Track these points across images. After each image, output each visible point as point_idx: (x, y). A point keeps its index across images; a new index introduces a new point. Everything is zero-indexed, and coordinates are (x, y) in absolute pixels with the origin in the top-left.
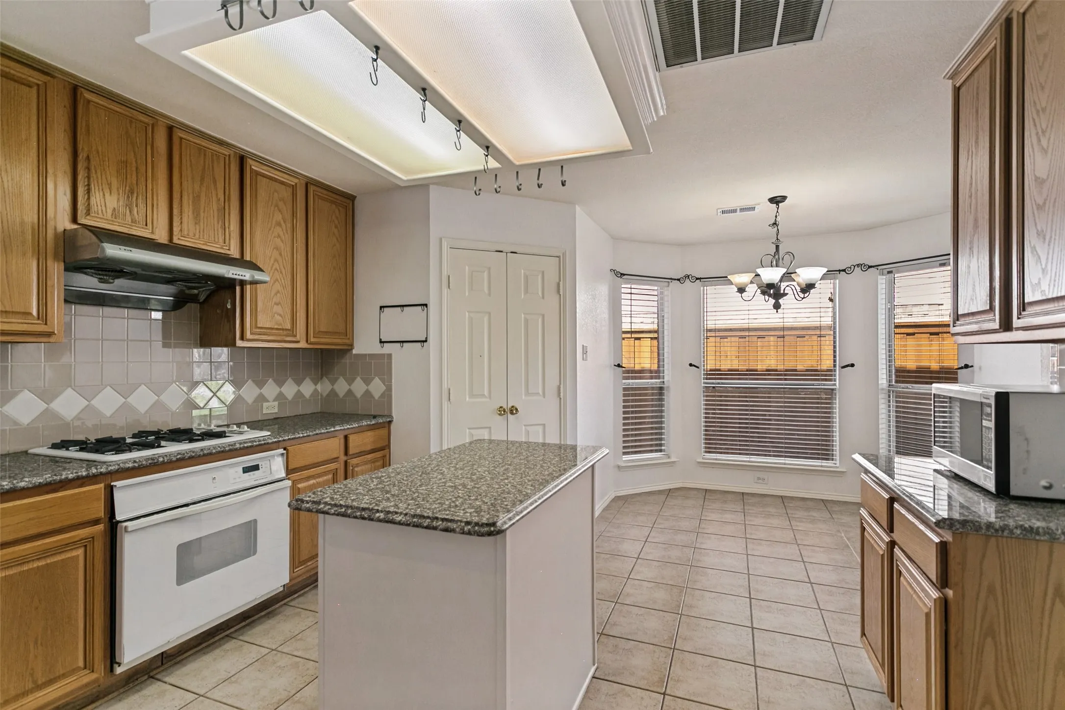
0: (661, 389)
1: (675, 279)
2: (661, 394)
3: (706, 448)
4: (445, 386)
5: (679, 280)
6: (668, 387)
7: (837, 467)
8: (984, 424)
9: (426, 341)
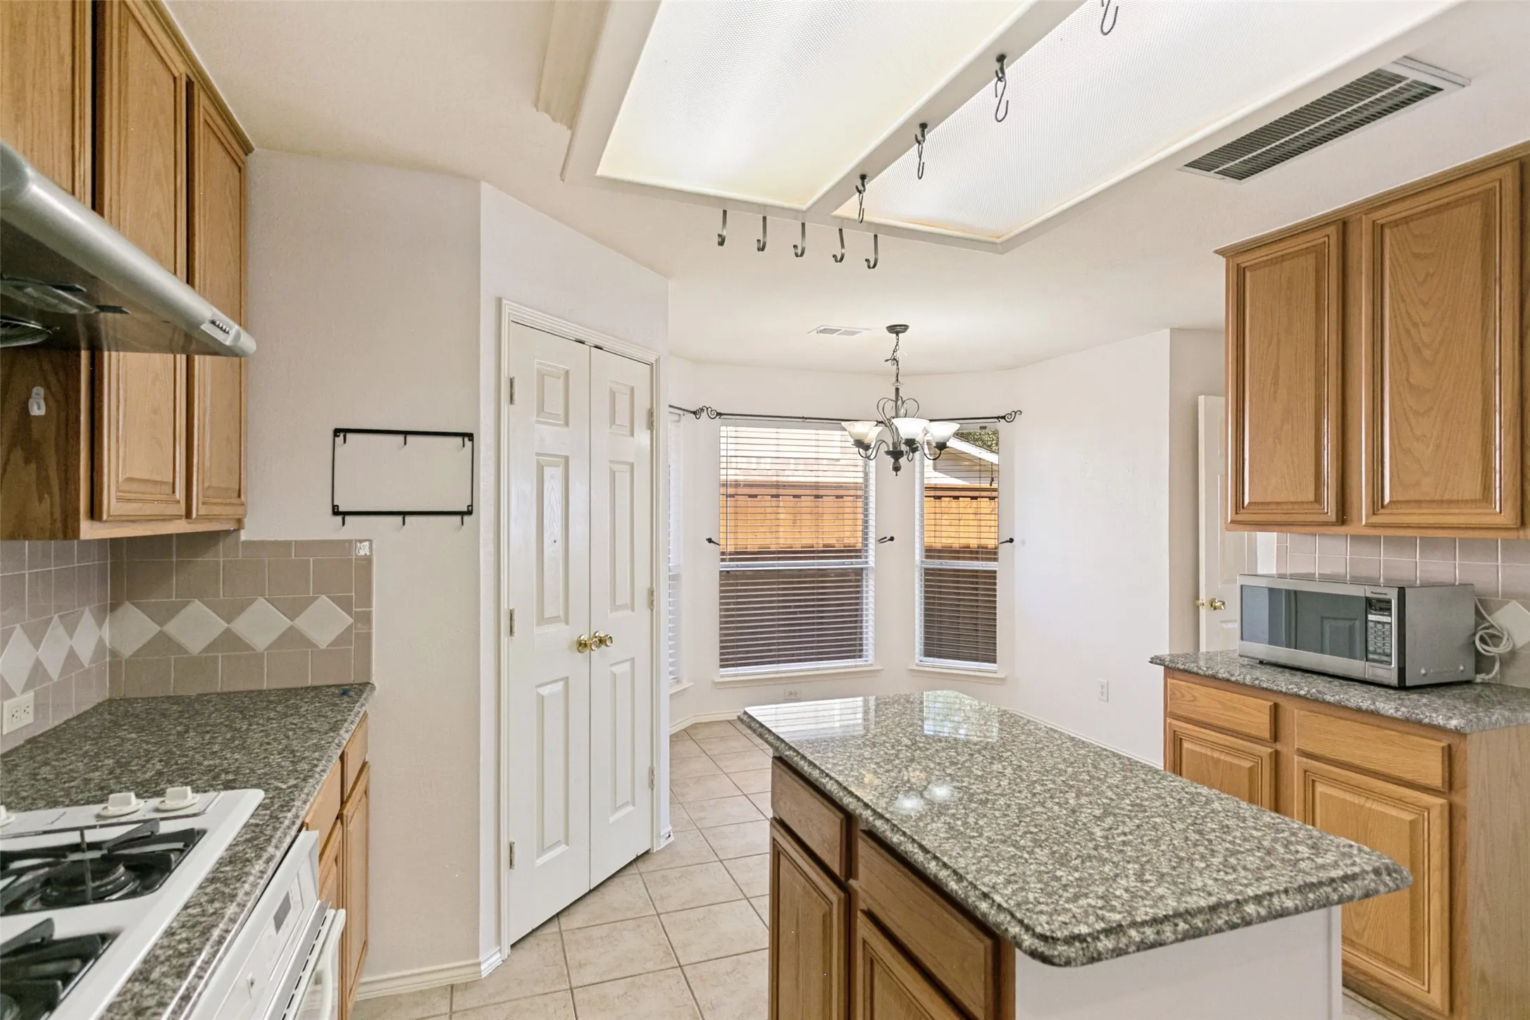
1: (693, 412)
4: (504, 608)
7: (872, 665)
8: (1369, 619)
9: (469, 513)
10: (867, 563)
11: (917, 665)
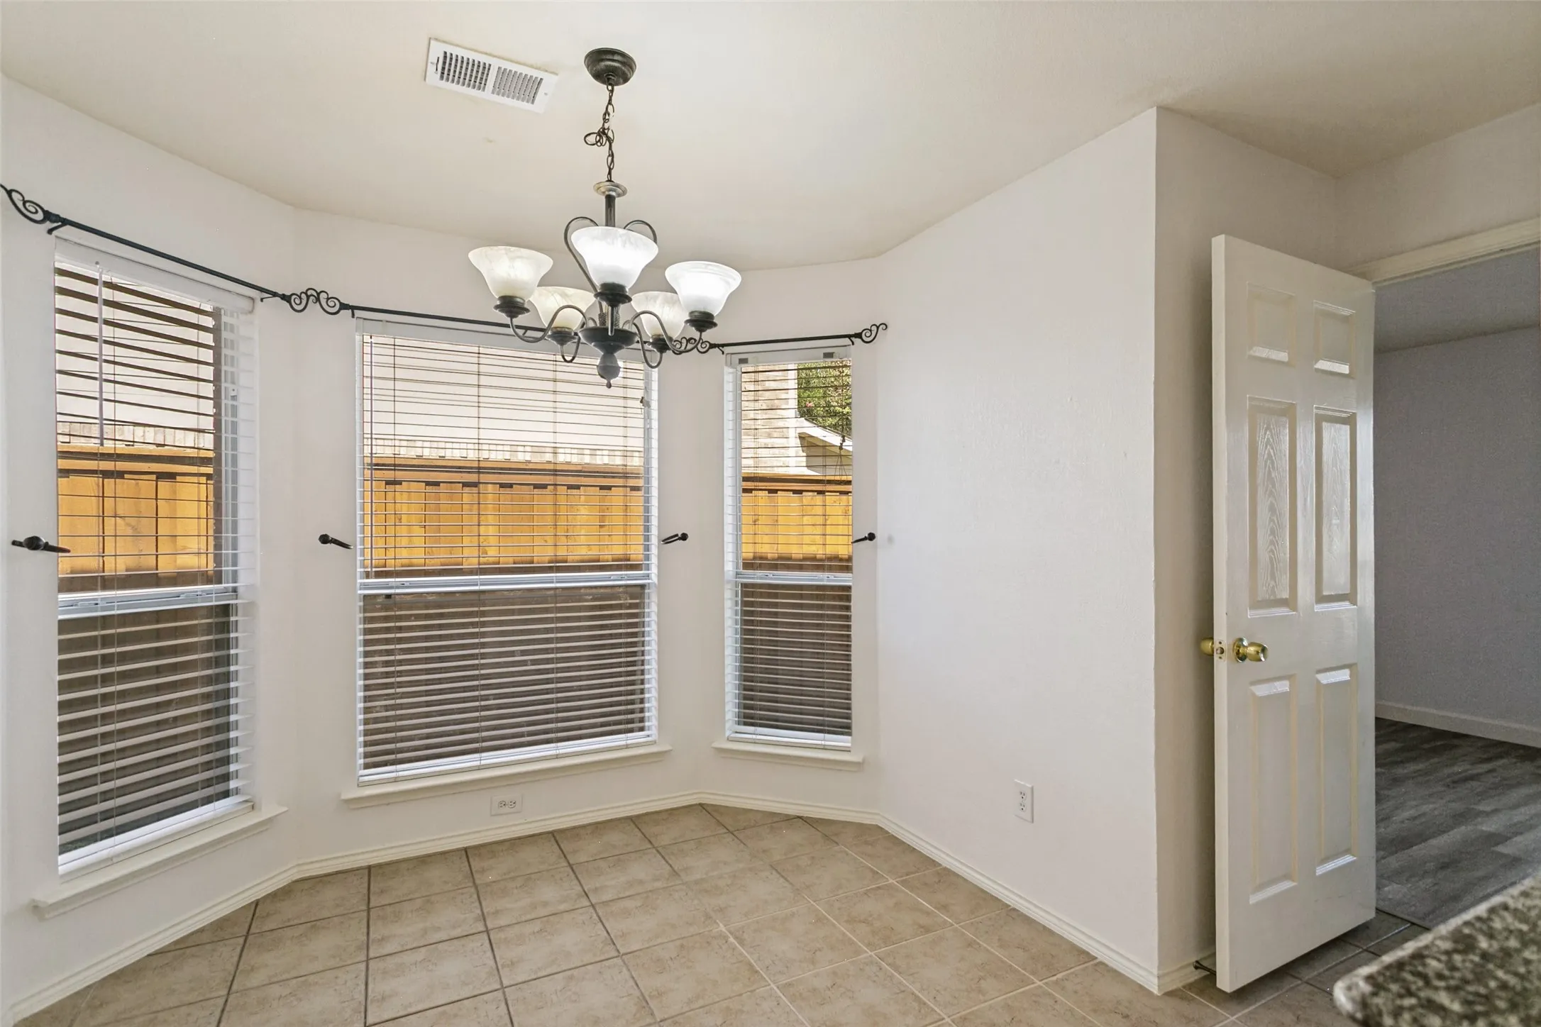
0: (225, 610)
1: (275, 294)
2: (225, 627)
3: (366, 755)
5: (286, 298)
6: (251, 605)
7: (654, 743)
10: (648, 576)
11: (728, 739)
